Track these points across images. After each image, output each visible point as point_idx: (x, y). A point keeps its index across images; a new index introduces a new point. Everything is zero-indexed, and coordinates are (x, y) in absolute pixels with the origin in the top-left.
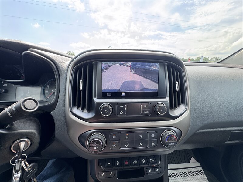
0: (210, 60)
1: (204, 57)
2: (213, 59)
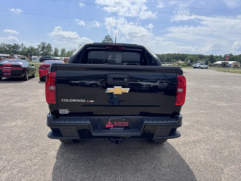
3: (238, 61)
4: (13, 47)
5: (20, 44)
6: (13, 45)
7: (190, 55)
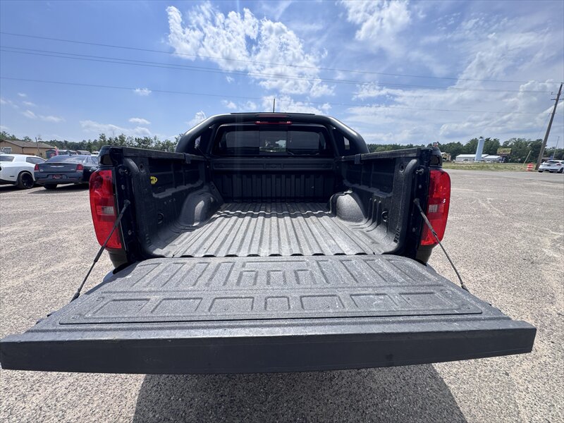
0: (501, 144)
1: (488, 140)
2: (510, 144)
3: (447, 152)
4: (144, 142)
5: (152, 138)
6: (143, 139)
7: (380, 146)
